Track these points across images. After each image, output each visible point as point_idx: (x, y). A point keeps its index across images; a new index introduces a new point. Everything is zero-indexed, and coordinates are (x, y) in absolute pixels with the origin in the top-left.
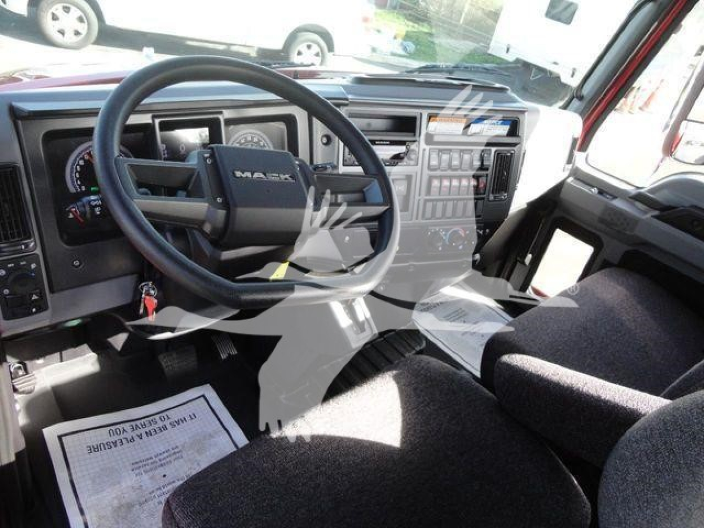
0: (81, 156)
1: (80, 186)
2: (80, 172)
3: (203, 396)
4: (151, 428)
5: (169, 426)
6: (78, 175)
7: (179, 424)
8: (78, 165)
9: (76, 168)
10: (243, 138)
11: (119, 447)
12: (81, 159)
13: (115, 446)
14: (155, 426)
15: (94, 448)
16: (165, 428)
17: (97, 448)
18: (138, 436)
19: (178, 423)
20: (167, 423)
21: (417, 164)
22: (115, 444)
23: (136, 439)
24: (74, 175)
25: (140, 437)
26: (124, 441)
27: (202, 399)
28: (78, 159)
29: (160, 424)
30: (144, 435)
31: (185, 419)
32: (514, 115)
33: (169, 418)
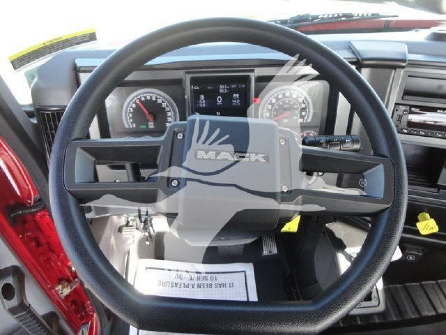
0: (134, 101)
1: (132, 123)
2: (132, 113)
3: (245, 272)
4: (203, 282)
5: (213, 286)
6: (131, 115)
7: (220, 287)
8: (131, 107)
9: (130, 110)
10: (280, 94)
11: (178, 288)
12: (134, 103)
13: (176, 287)
14: (206, 282)
15: (163, 284)
16: (211, 286)
17: (165, 284)
18: (192, 285)
19: (220, 285)
20: (213, 283)
22: (176, 285)
23: (190, 286)
24: (128, 115)
25: (193, 286)
26: (182, 285)
27: (243, 273)
28: (131, 103)
29: (209, 282)
30: (196, 286)
31: (225, 285)
33: (216, 280)
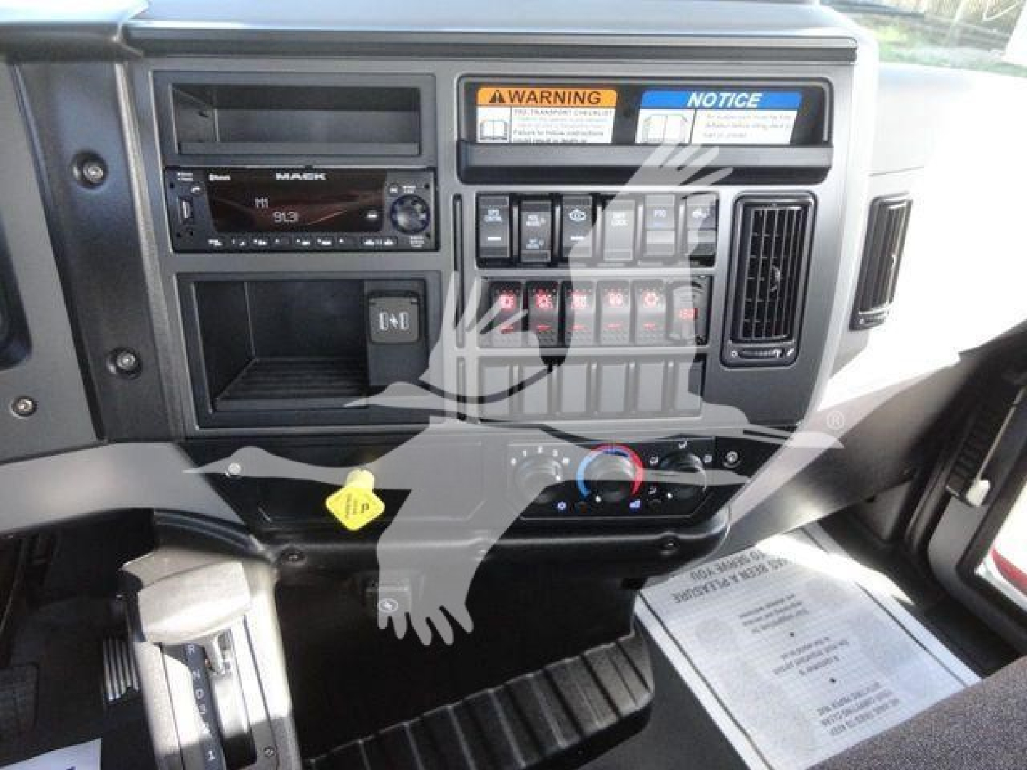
21: (437, 248)
32: (812, 70)
